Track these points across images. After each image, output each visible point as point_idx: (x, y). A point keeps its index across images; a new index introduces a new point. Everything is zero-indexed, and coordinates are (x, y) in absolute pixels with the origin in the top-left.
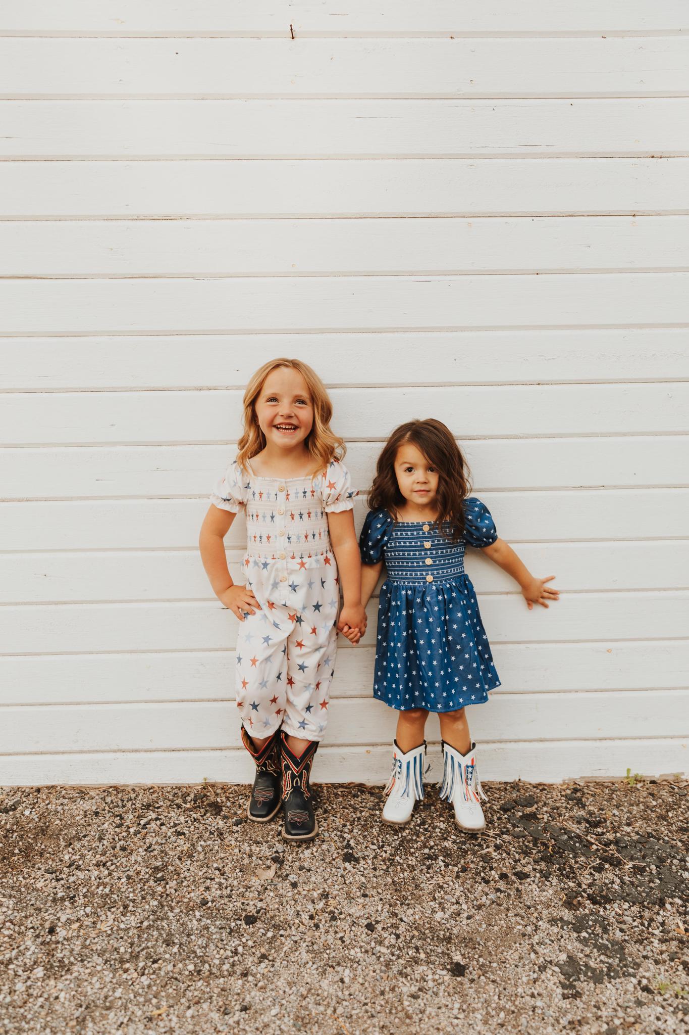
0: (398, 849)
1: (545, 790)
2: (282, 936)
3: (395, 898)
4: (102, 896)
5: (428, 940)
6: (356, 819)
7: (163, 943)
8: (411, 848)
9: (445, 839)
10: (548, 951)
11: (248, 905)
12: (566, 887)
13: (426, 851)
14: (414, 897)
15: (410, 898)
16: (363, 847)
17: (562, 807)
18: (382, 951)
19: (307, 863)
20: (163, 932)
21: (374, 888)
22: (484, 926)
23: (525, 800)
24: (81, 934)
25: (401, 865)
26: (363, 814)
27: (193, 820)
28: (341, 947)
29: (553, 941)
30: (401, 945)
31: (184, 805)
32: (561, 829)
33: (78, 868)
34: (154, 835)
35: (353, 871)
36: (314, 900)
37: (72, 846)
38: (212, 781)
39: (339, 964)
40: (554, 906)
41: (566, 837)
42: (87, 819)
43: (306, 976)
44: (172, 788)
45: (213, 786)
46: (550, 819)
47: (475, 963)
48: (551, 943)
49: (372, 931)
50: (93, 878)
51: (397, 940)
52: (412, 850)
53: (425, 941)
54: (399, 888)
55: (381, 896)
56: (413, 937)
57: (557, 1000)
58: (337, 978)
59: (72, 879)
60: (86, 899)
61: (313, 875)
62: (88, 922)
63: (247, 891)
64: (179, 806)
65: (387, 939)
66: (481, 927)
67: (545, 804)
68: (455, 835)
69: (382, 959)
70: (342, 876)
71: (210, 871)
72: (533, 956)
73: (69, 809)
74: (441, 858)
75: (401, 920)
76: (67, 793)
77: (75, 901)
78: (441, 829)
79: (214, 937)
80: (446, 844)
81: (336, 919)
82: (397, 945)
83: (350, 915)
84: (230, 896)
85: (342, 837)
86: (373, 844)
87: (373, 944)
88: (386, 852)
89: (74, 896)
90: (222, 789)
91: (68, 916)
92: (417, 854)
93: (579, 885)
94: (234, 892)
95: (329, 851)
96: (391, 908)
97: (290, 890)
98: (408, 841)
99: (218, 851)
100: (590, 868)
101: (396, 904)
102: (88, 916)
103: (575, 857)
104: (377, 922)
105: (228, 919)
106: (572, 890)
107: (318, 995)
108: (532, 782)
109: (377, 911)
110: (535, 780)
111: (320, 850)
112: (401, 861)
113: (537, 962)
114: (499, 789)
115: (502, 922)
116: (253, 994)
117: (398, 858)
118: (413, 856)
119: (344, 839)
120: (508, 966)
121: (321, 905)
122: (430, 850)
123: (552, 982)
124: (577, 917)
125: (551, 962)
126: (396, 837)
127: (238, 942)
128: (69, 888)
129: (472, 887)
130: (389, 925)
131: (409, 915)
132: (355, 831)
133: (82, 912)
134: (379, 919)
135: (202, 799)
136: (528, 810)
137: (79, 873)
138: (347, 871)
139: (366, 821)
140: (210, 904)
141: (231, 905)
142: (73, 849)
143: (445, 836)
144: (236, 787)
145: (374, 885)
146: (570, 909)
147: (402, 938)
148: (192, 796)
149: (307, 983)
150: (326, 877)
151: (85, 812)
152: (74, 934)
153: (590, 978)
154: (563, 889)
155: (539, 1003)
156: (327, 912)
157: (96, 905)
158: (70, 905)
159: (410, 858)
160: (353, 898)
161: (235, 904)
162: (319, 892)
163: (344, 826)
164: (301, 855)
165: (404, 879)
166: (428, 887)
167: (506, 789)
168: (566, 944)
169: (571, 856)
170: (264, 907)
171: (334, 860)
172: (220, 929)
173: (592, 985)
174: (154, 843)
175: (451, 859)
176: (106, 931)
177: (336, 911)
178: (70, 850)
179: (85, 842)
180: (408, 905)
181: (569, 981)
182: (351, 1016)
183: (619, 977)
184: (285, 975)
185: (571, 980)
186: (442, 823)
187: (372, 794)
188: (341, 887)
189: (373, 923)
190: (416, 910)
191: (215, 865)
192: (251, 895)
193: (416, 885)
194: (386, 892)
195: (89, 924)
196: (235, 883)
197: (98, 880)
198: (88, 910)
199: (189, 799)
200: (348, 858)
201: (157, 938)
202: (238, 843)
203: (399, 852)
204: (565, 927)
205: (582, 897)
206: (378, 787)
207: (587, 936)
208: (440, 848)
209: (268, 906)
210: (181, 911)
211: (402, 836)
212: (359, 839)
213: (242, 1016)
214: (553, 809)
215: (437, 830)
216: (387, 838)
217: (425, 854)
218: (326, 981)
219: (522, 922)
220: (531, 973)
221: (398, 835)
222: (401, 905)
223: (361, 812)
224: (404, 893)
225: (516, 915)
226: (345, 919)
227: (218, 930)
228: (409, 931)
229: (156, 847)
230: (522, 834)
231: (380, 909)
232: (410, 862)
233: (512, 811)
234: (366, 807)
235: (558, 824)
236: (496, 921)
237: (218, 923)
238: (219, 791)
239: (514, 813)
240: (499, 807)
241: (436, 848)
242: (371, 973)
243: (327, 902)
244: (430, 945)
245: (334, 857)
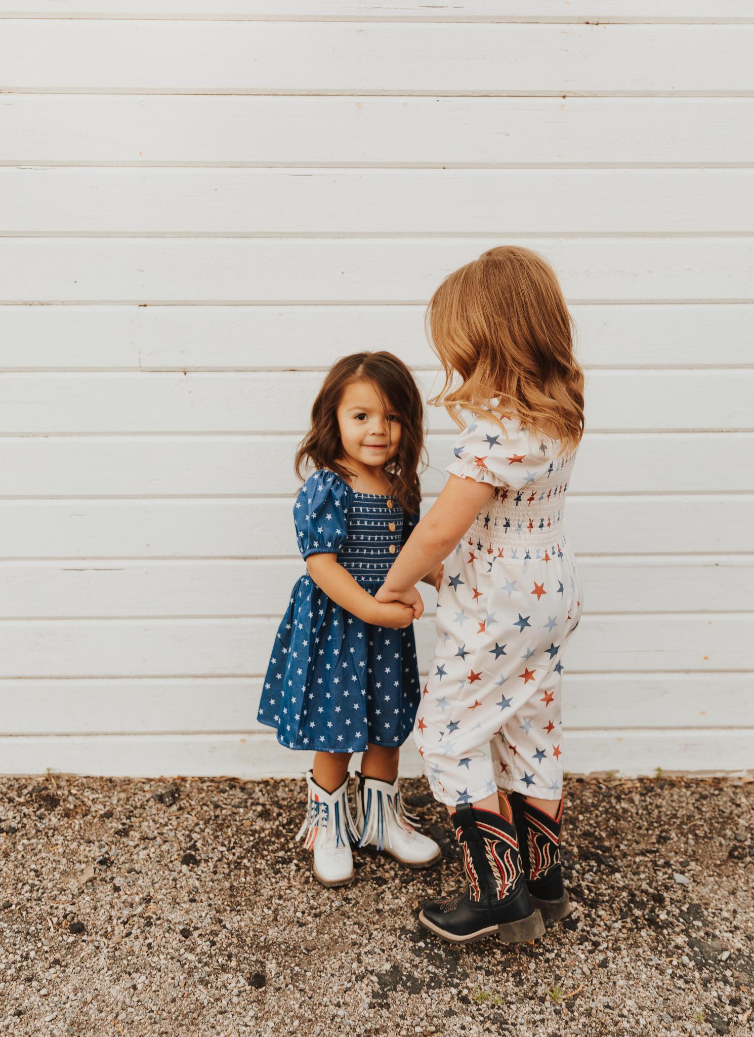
0: (249, 851)
2: (84, 941)
3: (226, 903)
5: (246, 948)
6: (213, 818)
8: (265, 850)
10: (374, 960)
11: (57, 908)
12: (424, 894)
13: (281, 853)
14: (248, 902)
15: (244, 904)
16: (211, 847)
18: (189, 958)
19: (139, 865)
21: (206, 892)
22: (314, 934)
25: (248, 868)
26: (224, 812)
27: (22, 815)
28: (146, 954)
29: (383, 951)
30: (213, 953)
31: (17, 799)
32: (446, 832)
35: (188, 874)
36: (133, 904)
38: (56, 771)
39: (137, 971)
40: (403, 915)
41: (448, 840)
43: (97, 981)
44: (9, 779)
45: (58, 777)
46: (439, 820)
47: (289, 971)
48: (380, 952)
49: (186, 937)
51: (211, 947)
52: (265, 853)
53: (243, 948)
54: (235, 893)
55: (211, 902)
56: (231, 944)
57: (361, 1009)
58: (129, 985)
61: (141, 878)
63: (61, 893)
64: (11, 800)
65: (201, 946)
66: (310, 935)
69: (186, 967)
70: (175, 880)
71: (25, 872)
72: (355, 965)
74: (295, 861)
75: (224, 927)
79: (7, 941)
81: (152, 924)
82: (209, 952)
83: (168, 920)
84: (39, 899)
85: (189, 836)
86: (223, 845)
87: (182, 951)
88: (234, 854)
90: (68, 780)
92: (269, 857)
94: (45, 895)
95: (168, 853)
96: (218, 914)
97: (109, 893)
98: (264, 843)
99: (40, 850)
100: (460, 875)
101: (225, 910)
104: (196, 929)
105: (29, 923)
106: (429, 898)
107: (104, 1001)
109: (201, 917)
111: (158, 850)
112: (248, 865)
113: (357, 972)
115: (336, 931)
116: (32, 999)
117: (245, 861)
118: (264, 859)
119: (191, 839)
120: (323, 975)
121: (140, 909)
122: (286, 852)
123: (364, 992)
125: (372, 972)
126: (252, 838)
127: (31, 947)
130: (208, 932)
131: (235, 922)
132: (207, 830)
134: (199, 925)
135: (39, 792)
138: (181, 874)
139: (224, 820)
140: (13, 907)
141: (38, 909)
144: (84, 780)
145: (208, 890)
147: (218, 945)
148: (30, 788)
149: (96, 989)
150: (156, 880)
153: (407, 988)
154: (418, 897)
155: (341, 1012)
156: (143, 918)
159: (260, 861)
160: (178, 904)
161: (42, 907)
162: (141, 896)
163: (197, 824)
164: (135, 857)
165: (245, 883)
166: (268, 892)
168: (397, 953)
170: (74, 912)
171: (171, 862)
172: (16, 933)
173: (406, 995)
175: (307, 862)
177: (154, 916)
180: (239, 911)
181: (383, 990)
182: (133, 1021)
183: (440, 988)
184: (75, 980)
185: (385, 990)
187: (243, 789)
188: (168, 891)
189: (191, 929)
190: (246, 916)
191: (33, 866)
192: (64, 898)
193: (256, 891)
194: (219, 897)
196: (50, 885)
199: (25, 791)
200: (189, 860)
202: (66, 842)
203: (249, 855)
204: (403, 937)
206: (252, 782)
207: (424, 946)
209: (79, 910)
211: (259, 837)
212: (209, 840)
213: (14, 1020)
216: (241, 840)
217: (279, 857)
218: (118, 987)
219: (359, 931)
220: (346, 983)
222: (231, 911)
223: (223, 809)
224: (238, 899)
225: (355, 924)
226: (161, 924)
227: (13, 934)
228: (229, 939)
231: (203, 915)
232: (258, 866)
234: (230, 804)
235: (446, 826)
236: (330, 929)
237: (15, 927)
238: (63, 783)
241: (294, 850)
242: (170, 980)
243: (147, 907)
244: (246, 952)
245: (172, 859)
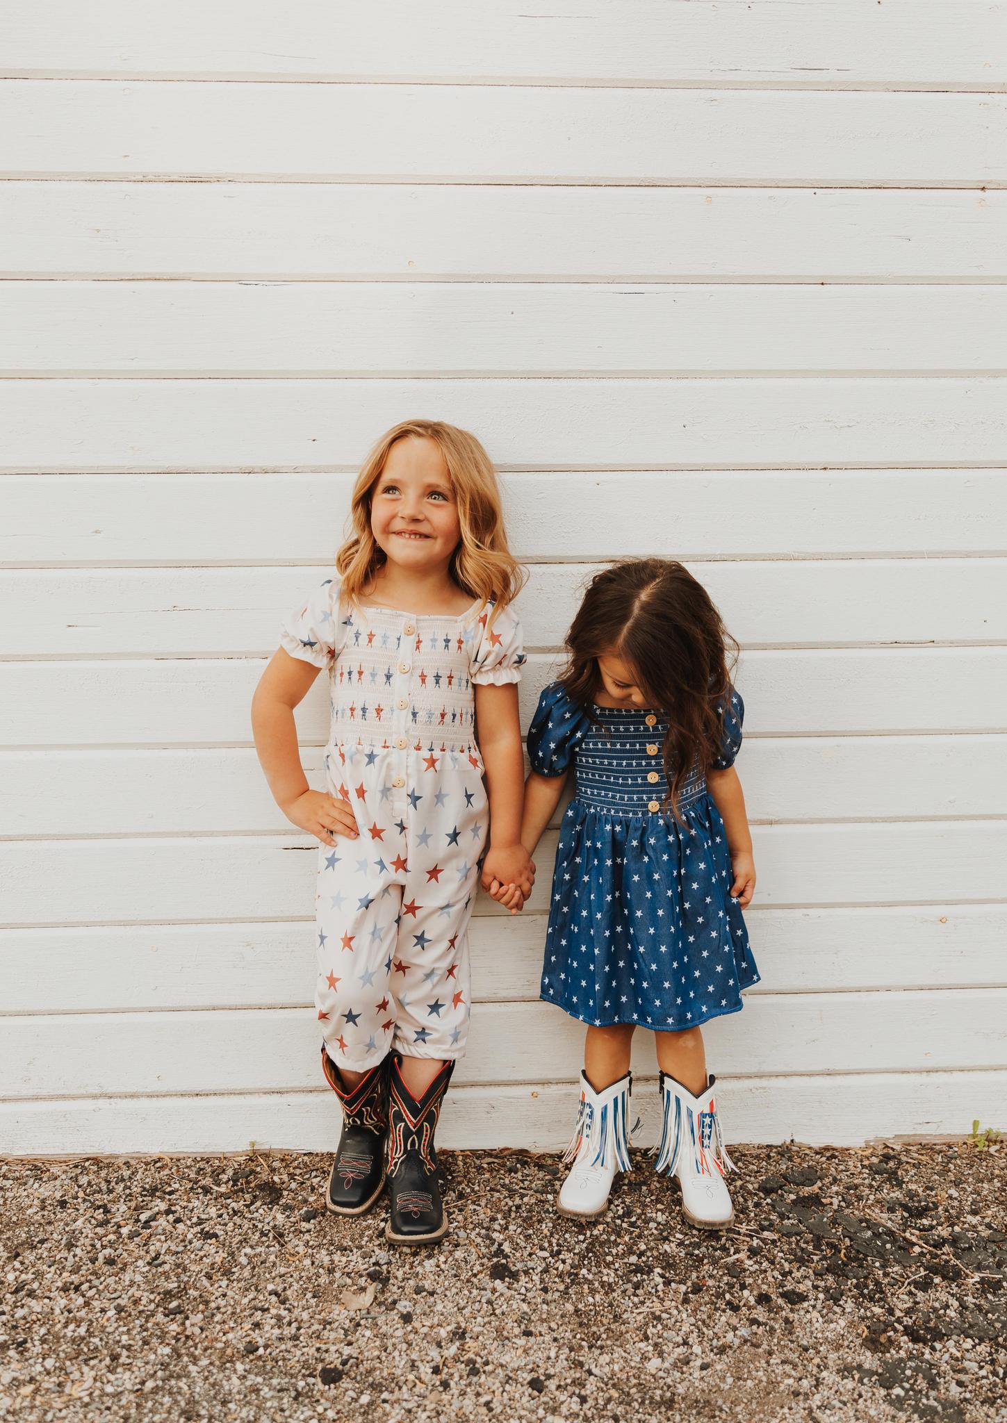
0: (584, 1257)
1: (835, 1157)
2: (385, 1401)
3: (578, 1336)
4: (73, 1341)
5: (636, 1405)
6: (514, 1209)
7: (180, 1415)
8: (607, 1254)
9: (666, 1239)
10: (836, 1418)
11: (327, 1351)
12: (869, 1314)
13: (633, 1259)
14: (611, 1334)
15: (604, 1336)
16: (526, 1254)
17: (863, 1185)
19: (429, 1281)
20: (179, 1398)
21: (543, 1321)
22: (730, 1380)
23: (802, 1173)
24: (37, 1403)
25: (590, 1282)
26: (526, 1199)
27: (231, 1212)
28: (487, 1419)
29: (845, 1403)
30: (589, 1414)
31: (216, 1188)
32: (861, 1221)
33: (31, 1294)
34: (163, 1238)
35: (508, 1293)
36: (440, 1342)
37: (20, 1258)
38: (264, 1147)
40: (848, 1347)
41: (869, 1233)
42: (46, 1213)
44: (195, 1160)
45: (266, 1156)
46: (843, 1204)
48: (841, 1405)
49: (540, 1391)
50: (57, 1311)
51: (582, 1405)
52: (609, 1258)
53: (630, 1405)
54: (585, 1321)
55: (555, 1335)
56: (609, 1400)
59: (20, 1313)
60: (46, 1346)
61: (439, 1302)
62: (49, 1383)
63: (324, 1329)
64: (207, 1191)
65: (566, 1404)
66: (724, 1382)
67: (835, 1180)
68: (681, 1233)
70: (489, 1302)
71: (261, 1297)
73: (14, 1198)
74: (658, 1270)
75: (590, 1373)
76: (10, 1170)
77: (26, 1350)
78: (659, 1224)
79: (269, 1404)
80: (666, 1247)
81: (478, 1372)
82: (582, 1413)
83: (502, 1366)
84: (295, 1338)
85: (488, 1237)
86: (542, 1249)
87: (541, 1412)
88: (564, 1262)
89: (25, 1341)
90: (282, 1160)
91: (15, 1374)
92: (617, 1265)
93: (891, 1312)
94: (302, 1331)
95: (466, 1262)
96: (573, 1353)
97: (399, 1326)
98: (602, 1244)
99: (274, 1263)
100: (909, 1284)
101: (581, 1347)
102: (48, 1373)
103: (883, 1267)
104: (549, 1377)
105: (292, 1376)
106: (878, 1319)
108: (812, 1145)
109: (549, 1358)
110: (817, 1143)
111: (450, 1259)
112: (590, 1277)
114: (757, 1157)
115: (761, 1373)
117: (584, 1271)
118: (610, 1268)
119: (493, 1241)
121: (453, 1350)
122: (639, 1258)
124: (886, 1363)
126: (581, 1237)
127: (310, 1413)
128: (14, 1327)
129: (709, 1317)
130: (569, 1381)
131: (602, 1364)
132: (512, 1227)
133: (39, 1368)
134: (551, 1371)
135: (247, 1178)
136: (806, 1191)
137: (33, 1303)
138: (497, 1294)
139: (530, 1211)
140: (261, 1351)
141: (299, 1353)
142: (22, 1263)
143: (665, 1234)
144: (306, 1158)
145: (544, 1316)
146: (874, 1351)
147: (591, 1402)
148: (230, 1172)
150: (462, 1304)
151: (43, 1201)
152: (25, 1404)
154: (863, 1319)
156: (462, 1362)
157: (62, 1355)
158: (17, 1357)
159: (605, 1271)
160: (507, 1338)
161: (304, 1350)
162: (449, 1328)
163: (493, 1219)
164: (419, 1269)
165: (594, 1305)
166: (635, 1318)
167: (769, 1157)
168: (866, 1407)
169: (877, 1264)
170: (355, 1355)
171: (475, 1275)
172: (279, 1391)
174: (163, 1252)
175: (675, 1271)
176: (80, 1398)
177: (479, 1359)
178: (17, 1264)
179: (43, 1251)
180: (602, 1347)
186: (659, 1213)
187: (541, 1167)
188: (486, 1319)
189: (542, 1378)
190: (616, 1355)
191: (270, 1287)
192: (333, 1335)
193: (615, 1316)
194: (564, 1327)
195: (51, 1386)
196: (305, 1316)
197: (66, 1314)
198: (49, 1363)
199: (224, 1177)
200: (499, 1272)
201: (170, 1407)
202: (310, 1251)
203: (586, 1262)
204: (866, 1380)
205: (895, 1330)
206: (551, 1156)
207: (902, 1393)
208: (655, 1253)
209: (361, 1353)
210: (211, 1364)
211: (591, 1235)
212: (519, 1241)
214: (849, 1188)
215: (652, 1225)
216: (565, 1240)
217: (631, 1264)
219: (793, 1373)
221: (585, 1234)
222: (590, 1347)
223: (522, 1196)
224: (594, 1329)
225: (783, 1362)
226: (493, 1372)
227: (275, 1394)
228: (603, 1391)
229: (167, 1258)
230: (795, 1230)
231: (553, 1354)
232: (605, 1278)
233: (780, 1192)
234: (531, 1189)
235: (856, 1212)
236: (749, 1372)
237: (275, 1382)
238: (276, 1164)
239: (782, 1196)
240: (756, 1186)
241: (649, 1254)
243: (462, 1345)
244: (638, 1412)
245: (475, 1271)
